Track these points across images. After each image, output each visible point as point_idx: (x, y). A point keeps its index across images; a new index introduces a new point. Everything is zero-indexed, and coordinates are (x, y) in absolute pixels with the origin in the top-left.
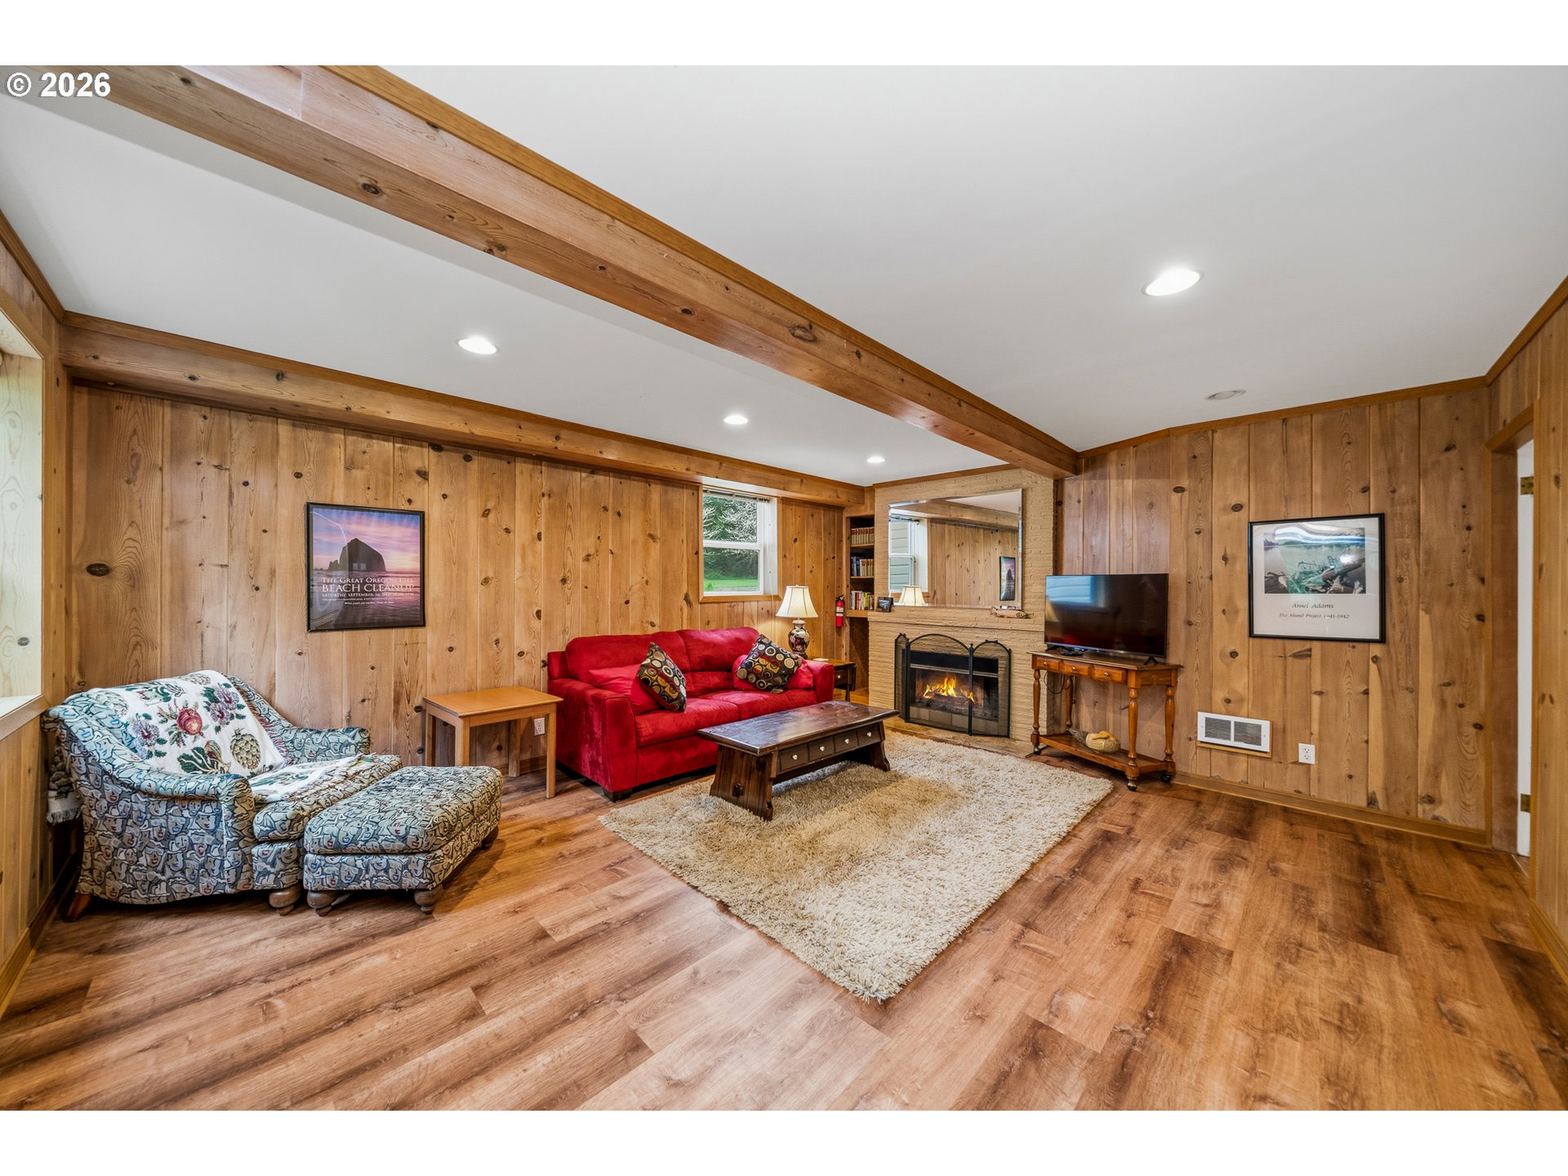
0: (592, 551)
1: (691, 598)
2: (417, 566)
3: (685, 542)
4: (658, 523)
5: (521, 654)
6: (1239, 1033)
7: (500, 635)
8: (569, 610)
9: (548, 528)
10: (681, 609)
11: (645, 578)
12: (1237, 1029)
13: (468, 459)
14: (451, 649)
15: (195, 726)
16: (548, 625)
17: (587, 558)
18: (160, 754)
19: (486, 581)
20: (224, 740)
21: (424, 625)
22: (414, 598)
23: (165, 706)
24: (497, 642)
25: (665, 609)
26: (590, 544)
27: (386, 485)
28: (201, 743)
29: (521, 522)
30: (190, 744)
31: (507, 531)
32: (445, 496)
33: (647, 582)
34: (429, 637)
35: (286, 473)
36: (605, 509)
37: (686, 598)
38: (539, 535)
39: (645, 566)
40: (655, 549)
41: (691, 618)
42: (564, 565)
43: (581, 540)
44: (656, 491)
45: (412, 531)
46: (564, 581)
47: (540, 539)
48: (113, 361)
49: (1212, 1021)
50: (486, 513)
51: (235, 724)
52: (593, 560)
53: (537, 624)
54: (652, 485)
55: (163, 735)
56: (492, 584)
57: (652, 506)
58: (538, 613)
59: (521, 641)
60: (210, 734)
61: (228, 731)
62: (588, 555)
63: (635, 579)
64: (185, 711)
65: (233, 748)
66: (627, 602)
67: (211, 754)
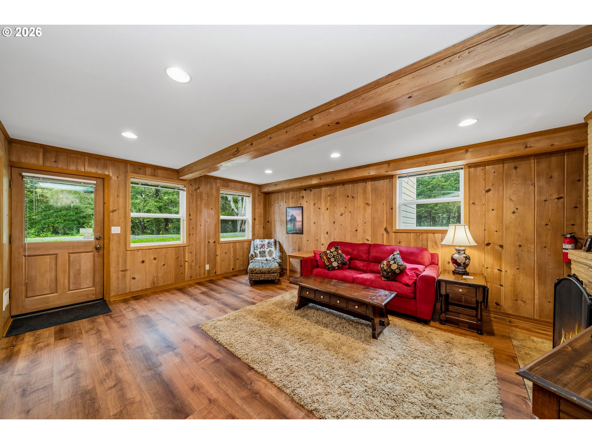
0: (343, 212)
1: (389, 230)
2: (301, 219)
3: (385, 204)
4: (370, 198)
5: (323, 244)
6: (132, 397)
7: (318, 238)
8: (336, 232)
9: (330, 206)
10: (383, 235)
11: (364, 221)
12: (134, 398)
13: (311, 191)
14: (308, 241)
15: (264, 247)
16: (330, 236)
17: (342, 215)
18: (257, 250)
19: (315, 223)
20: (267, 250)
21: (303, 234)
22: (301, 227)
23: (261, 243)
24: (317, 240)
25: (374, 234)
26: (342, 210)
27: (297, 201)
28: (263, 250)
29: (323, 206)
30: (262, 249)
31: (319, 208)
32: (307, 202)
33: (365, 223)
34: (304, 237)
35: (284, 202)
36: (348, 196)
37: (386, 230)
38: (327, 208)
39: (364, 217)
40: (369, 209)
41: (388, 239)
42: (334, 218)
43: (340, 209)
44: (369, 184)
45: (301, 211)
46: (334, 223)
47: (327, 210)
48: (266, 190)
49: (142, 392)
50: (315, 204)
51: (270, 248)
52: (343, 215)
53: (326, 236)
54: (367, 183)
55: (259, 247)
56: (316, 223)
57: (368, 191)
58: (327, 233)
59: (323, 241)
60: (265, 249)
61: (269, 249)
62: (342, 214)
63: (360, 222)
64: (264, 244)
65: (268, 252)
66: (356, 230)
67: (264, 252)
